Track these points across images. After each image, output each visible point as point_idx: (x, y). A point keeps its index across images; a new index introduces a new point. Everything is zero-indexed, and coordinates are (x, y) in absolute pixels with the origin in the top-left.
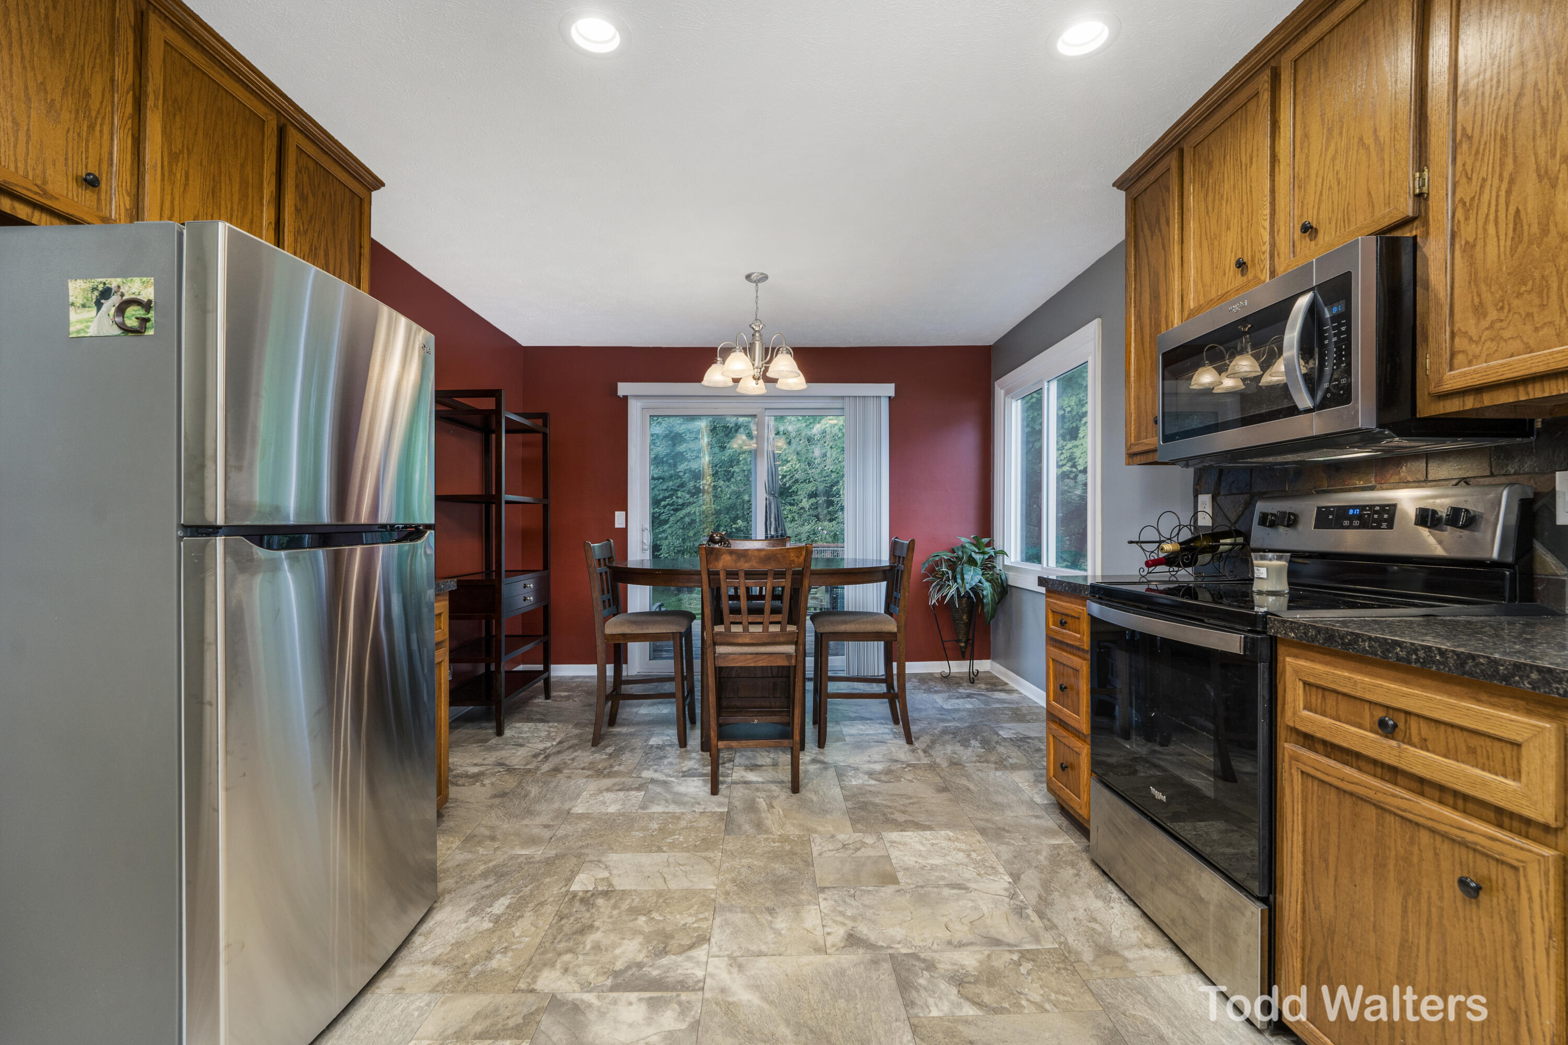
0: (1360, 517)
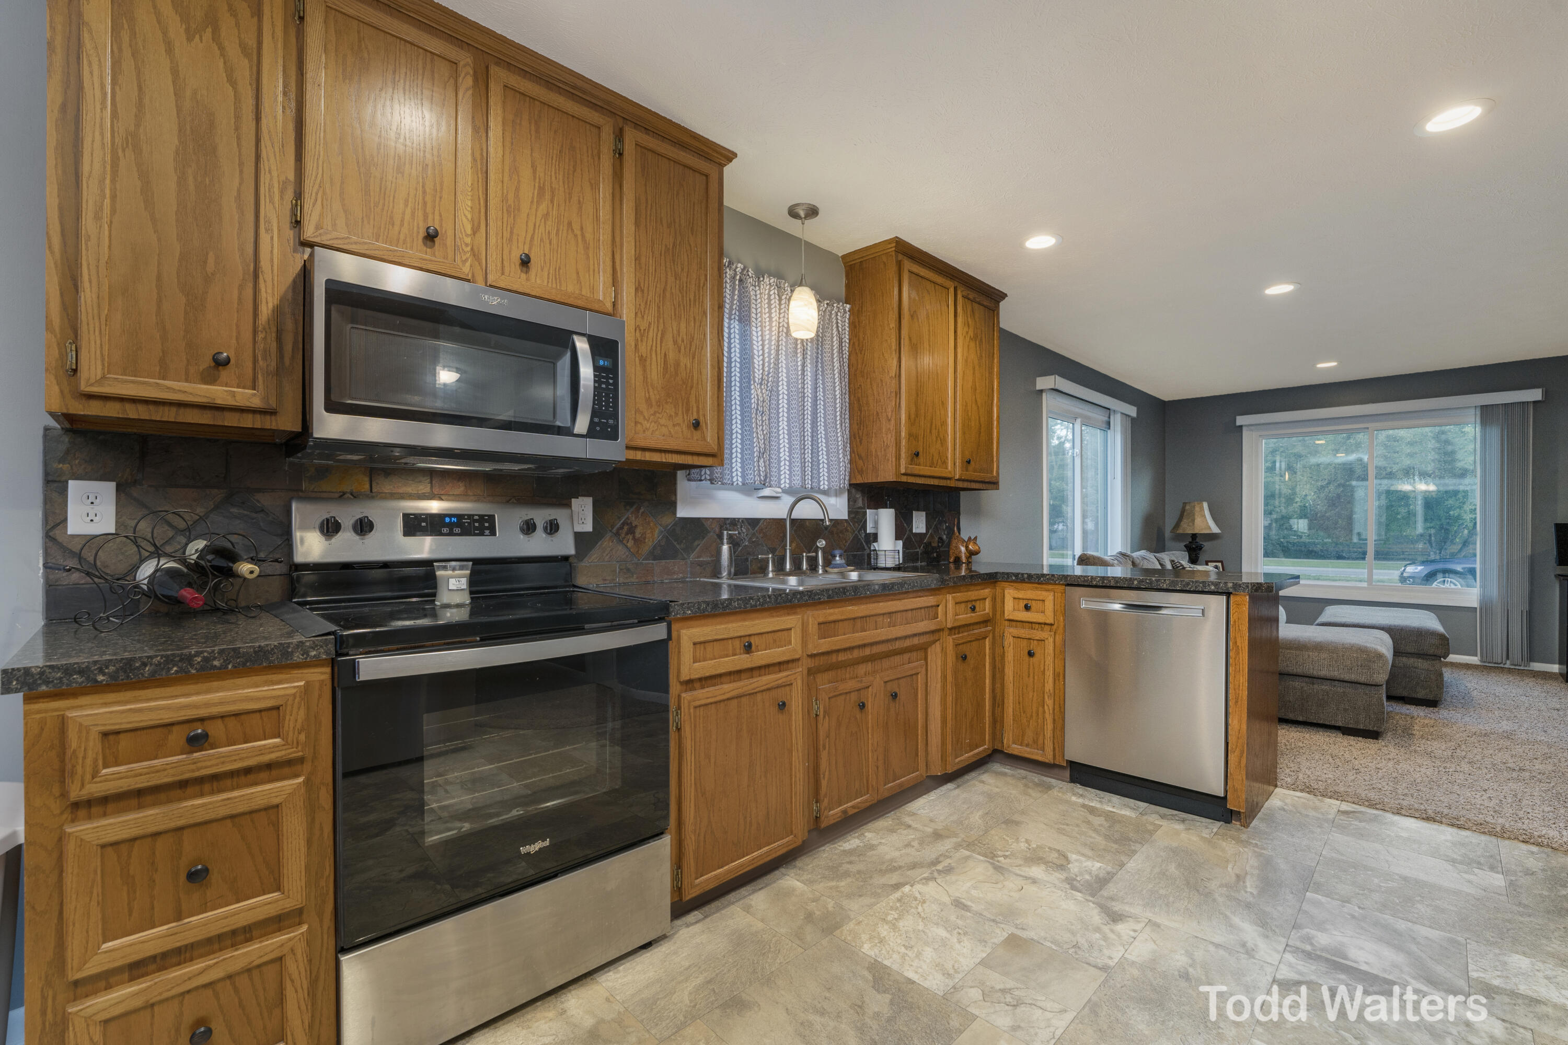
0: (459, 524)
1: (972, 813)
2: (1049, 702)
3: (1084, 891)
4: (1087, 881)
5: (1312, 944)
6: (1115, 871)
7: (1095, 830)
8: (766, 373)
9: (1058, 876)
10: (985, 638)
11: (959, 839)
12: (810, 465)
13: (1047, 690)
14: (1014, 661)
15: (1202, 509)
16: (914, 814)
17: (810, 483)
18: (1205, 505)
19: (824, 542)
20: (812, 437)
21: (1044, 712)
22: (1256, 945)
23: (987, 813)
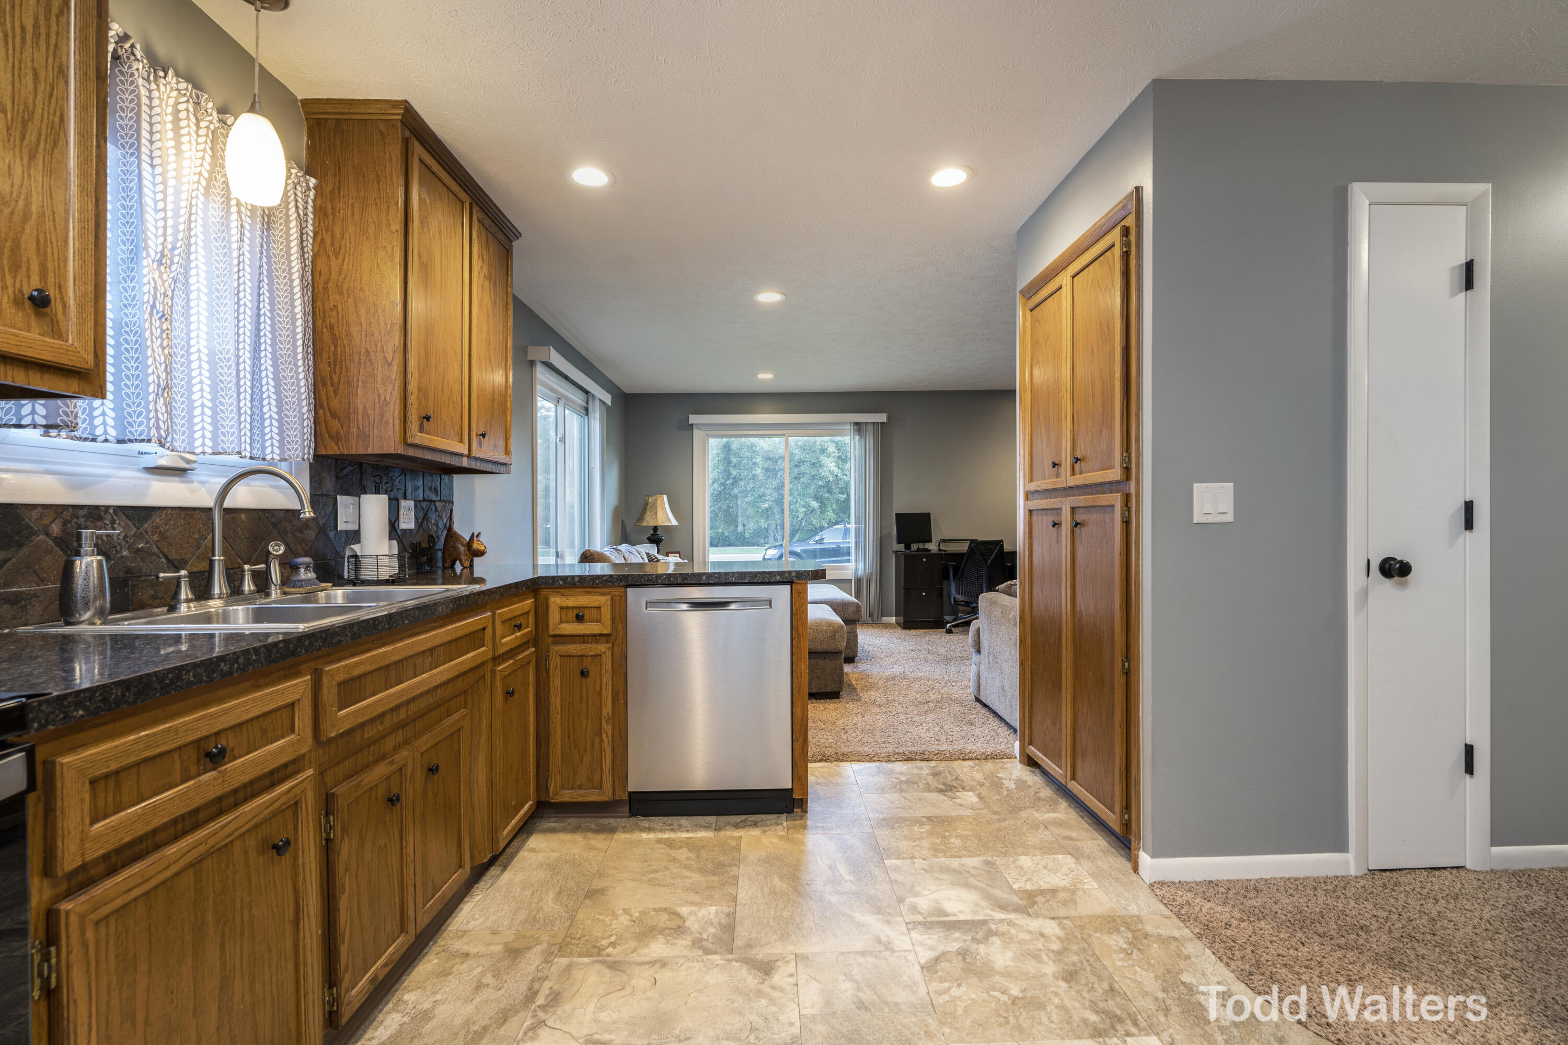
1: (541, 899)
2: (607, 728)
3: (718, 950)
4: (714, 935)
5: (920, 913)
6: (732, 910)
7: (686, 867)
8: (169, 246)
9: (682, 944)
10: (529, 663)
11: (545, 945)
12: (249, 420)
13: (604, 714)
14: (562, 685)
15: (663, 501)
16: (465, 933)
17: (248, 448)
18: (665, 497)
19: (283, 548)
20: (253, 373)
21: (602, 741)
22: (887, 936)
23: (560, 893)
